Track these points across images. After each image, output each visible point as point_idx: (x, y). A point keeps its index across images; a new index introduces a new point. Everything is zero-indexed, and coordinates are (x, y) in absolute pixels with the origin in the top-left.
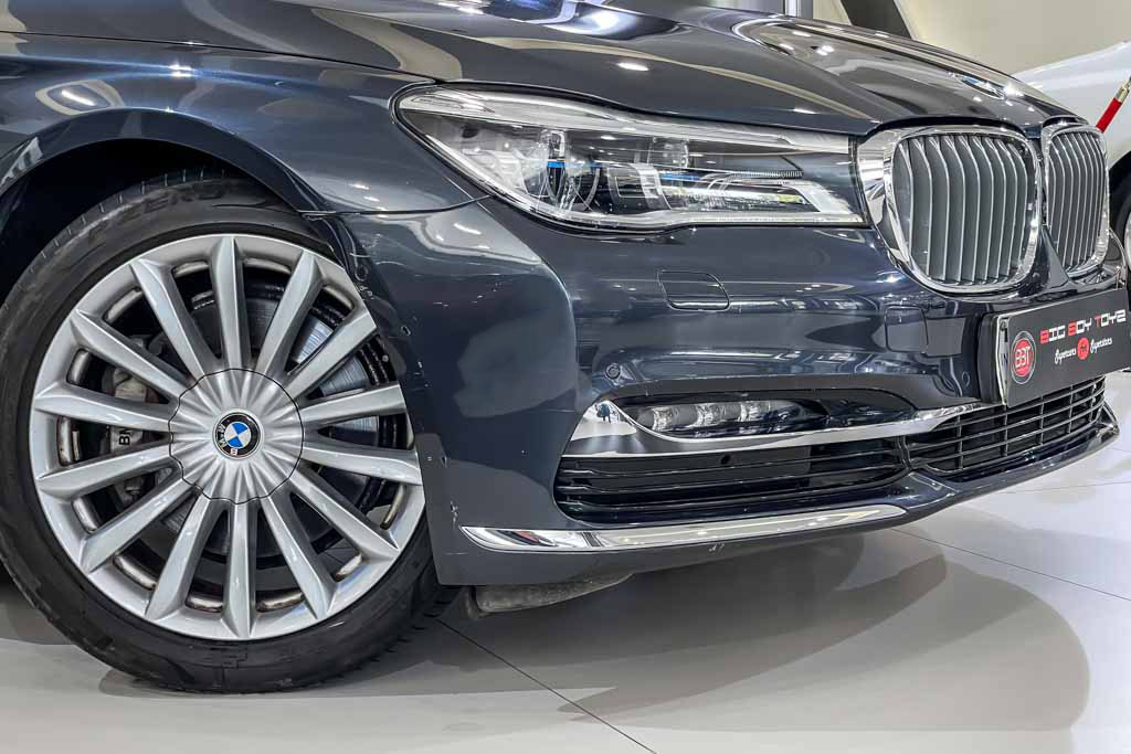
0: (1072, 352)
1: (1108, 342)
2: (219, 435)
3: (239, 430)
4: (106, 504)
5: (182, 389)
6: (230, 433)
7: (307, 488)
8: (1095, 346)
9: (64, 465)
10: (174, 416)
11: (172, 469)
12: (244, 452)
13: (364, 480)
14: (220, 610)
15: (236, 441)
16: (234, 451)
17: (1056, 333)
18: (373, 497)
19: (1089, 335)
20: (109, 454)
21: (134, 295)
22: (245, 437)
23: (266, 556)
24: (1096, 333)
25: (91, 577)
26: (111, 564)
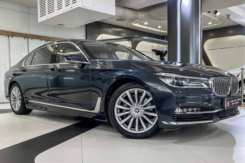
0: (234, 103)
1: (239, 102)
2: (135, 110)
3: (137, 110)
4: (123, 118)
5: (131, 105)
6: (136, 110)
7: (144, 116)
8: (237, 103)
9: (118, 113)
10: (130, 108)
11: (130, 114)
12: (137, 112)
13: (151, 116)
14: (135, 130)
15: (137, 111)
16: (136, 112)
17: (232, 101)
18: (152, 118)
19: (236, 101)
20: (123, 112)
21: (126, 95)
22: (138, 111)
23: (140, 124)
24: (237, 101)
25: (121, 125)
26: (123, 124)
